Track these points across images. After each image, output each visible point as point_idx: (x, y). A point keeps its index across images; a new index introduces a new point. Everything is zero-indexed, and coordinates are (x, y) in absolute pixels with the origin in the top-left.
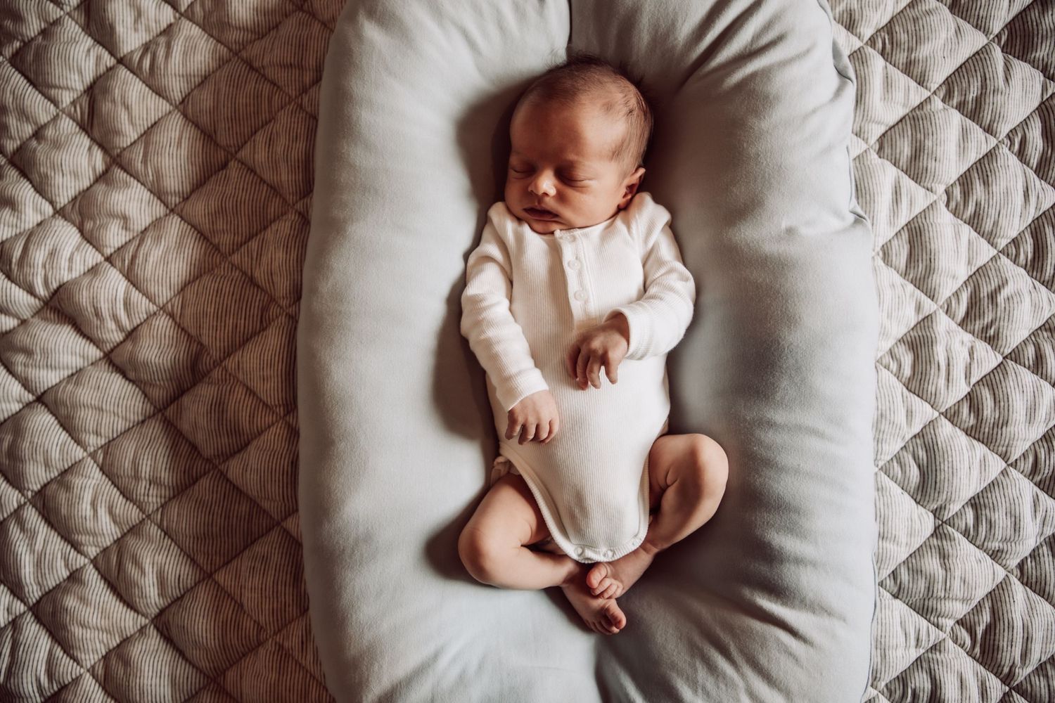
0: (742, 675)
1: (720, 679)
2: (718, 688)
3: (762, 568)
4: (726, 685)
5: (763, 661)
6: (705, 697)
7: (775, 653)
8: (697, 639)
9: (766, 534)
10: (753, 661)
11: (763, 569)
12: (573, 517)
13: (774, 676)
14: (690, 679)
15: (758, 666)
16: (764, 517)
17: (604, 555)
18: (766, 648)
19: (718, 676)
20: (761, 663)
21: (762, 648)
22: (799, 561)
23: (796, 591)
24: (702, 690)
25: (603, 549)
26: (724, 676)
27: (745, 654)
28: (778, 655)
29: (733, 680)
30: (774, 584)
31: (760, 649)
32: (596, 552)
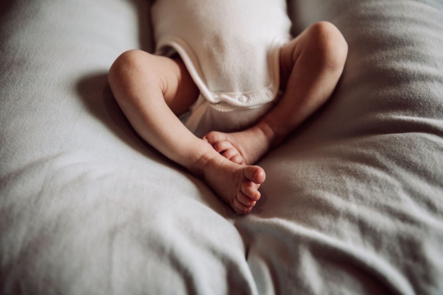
0: (396, 176)
1: (372, 183)
2: (372, 190)
3: (391, 91)
4: (380, 187)
5: (415, 159)
6: (359, 201)
7: (424, 150)
8: (339, 163)
9: (387, 64)
10: (404, 162)
11: (393, 91)
12: (210, 56)
13: (433, 172)
14: (339, 190)
15: (410, 165)
16: (382, 54)
17: (239, 100)
18: (415, 147)
19: (369, 181)
20: (413, 161)
21: (410, 148)
22: (424, 78)
23: (429, 101)
24: (354, 195)
25: (238, 93)
26: (376, 180)
27: (393, 157)
28: (428, 151)
29: (387, 182)
30: (407, 100)
31: (408, 149)
32: (231, 96)
